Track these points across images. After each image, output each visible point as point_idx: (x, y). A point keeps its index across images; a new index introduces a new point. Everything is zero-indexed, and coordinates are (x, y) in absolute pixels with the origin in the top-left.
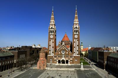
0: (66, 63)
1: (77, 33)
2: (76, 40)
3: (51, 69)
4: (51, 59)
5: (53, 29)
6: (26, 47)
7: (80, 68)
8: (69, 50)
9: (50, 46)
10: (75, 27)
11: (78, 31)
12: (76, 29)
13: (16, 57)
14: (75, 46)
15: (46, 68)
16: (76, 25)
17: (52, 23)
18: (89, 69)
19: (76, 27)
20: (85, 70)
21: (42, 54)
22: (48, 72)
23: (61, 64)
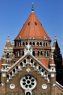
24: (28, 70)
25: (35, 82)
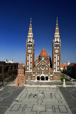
0: (46, 80)
1: (58, 48)
2: (57, 55)
3: (31, 86)
4: (29, 75)
5: (31, 42)
7: (62, 85)
8: (49, 66)
9: (28, 61)
10: (55, 41)
11: (59, 45)
12: (56, 43)
14: (55, 62)
15: (25, 85)
16: (56, 39)
17: (30, 36)
18: (71, 86)
19: (57, 41)
20: (67, 87)
21: (21, 70)
23: (40, 81)
24: (43, 64)
25: (44, 68)
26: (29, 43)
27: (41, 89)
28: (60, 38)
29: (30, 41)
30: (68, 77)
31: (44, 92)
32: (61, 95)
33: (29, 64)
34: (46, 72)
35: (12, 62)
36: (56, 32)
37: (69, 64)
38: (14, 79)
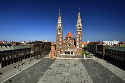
0: (71, 54)
1: (80, 30)
2: (79, 36)
3: (60, 58)
4: (59, 50)
6: (38, 41)
7: (83, 58)
8: (73, 44)
9: (58, 40)
10: (78, 25)
12: (79, 27)
13: (32, 49)
14: (78, 41)
17: (59, 23)
18: (90, 59)
20: (87, 60)
21: (53, 47)
22: (58, 61)
23: (67, 55)
24: (69, 43)
25: (70, 45)
26: (59, 28)
27: (68, 61)
28: (81, 23)
29: (59, 26)
30: (88, 52)
31: (70, 63)
32: (83, 65)
33: (59, 42)
34: (71, 48)
35: (47, 41)
36: (78, 19)
37: (88, 42)
38: (48, 53)
